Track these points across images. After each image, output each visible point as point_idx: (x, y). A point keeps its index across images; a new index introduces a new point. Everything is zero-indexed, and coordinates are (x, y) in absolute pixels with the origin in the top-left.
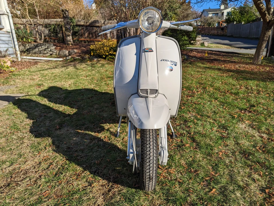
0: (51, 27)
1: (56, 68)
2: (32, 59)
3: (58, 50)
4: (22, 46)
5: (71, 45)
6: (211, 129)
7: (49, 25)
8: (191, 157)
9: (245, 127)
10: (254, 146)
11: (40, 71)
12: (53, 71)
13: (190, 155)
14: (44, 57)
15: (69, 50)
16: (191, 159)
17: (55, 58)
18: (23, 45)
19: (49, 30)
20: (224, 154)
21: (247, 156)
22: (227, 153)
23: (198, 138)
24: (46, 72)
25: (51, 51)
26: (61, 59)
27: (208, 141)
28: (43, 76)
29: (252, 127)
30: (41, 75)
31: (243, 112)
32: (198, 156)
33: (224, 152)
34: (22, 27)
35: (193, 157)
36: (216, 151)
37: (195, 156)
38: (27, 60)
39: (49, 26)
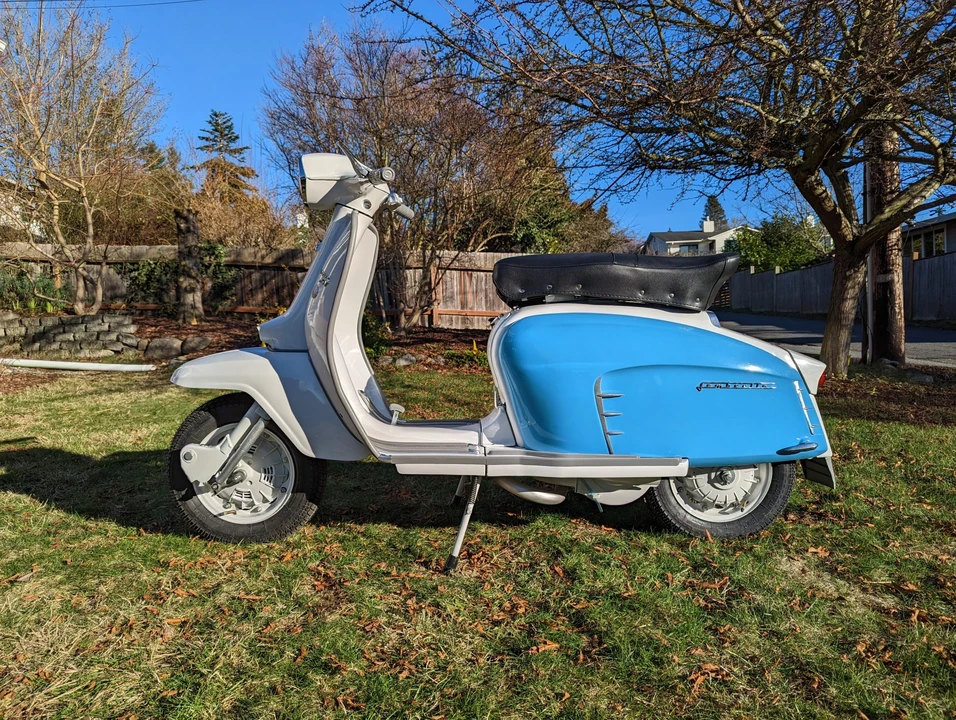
0: (138, 269)
1: (120, 391)
2: (41, 368)
3: (147, 338)
4: (17, 325)
5: (194, 322)
6: (662, 577)
7: (133, 264)
8: (559, 696)
9: (803, 571)
10: (844, 645)
11: (53, 400)
12: (104, 400)
13: (553, 690)
14: (90, 360)
15: (184, 337)
16: (556, 707)
17: (132, 363)
18: (21, 321)
19: (134, 279)
20: (715, 679)
21: (816, 686)
22: (728, 675)
23: (602, 615)
24: (74, 405)
25: (118, 340)
26: (151, 367)
27: (644, 625)
28: (56, 414)
29: (832, 571)
30: (47, 413)
31: (792, 516)
32: (593, 692)
33: (712, 671)
34: (38, 269)
35: (567, 695)
36: (679, 671)
37: (576, 694)
38: (25, 371)
39: (132, 267)
